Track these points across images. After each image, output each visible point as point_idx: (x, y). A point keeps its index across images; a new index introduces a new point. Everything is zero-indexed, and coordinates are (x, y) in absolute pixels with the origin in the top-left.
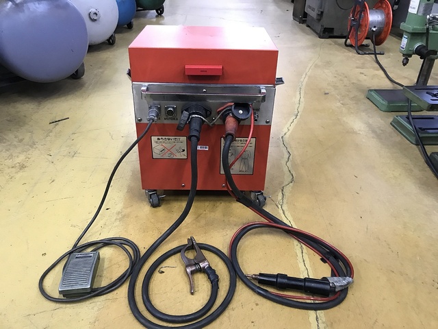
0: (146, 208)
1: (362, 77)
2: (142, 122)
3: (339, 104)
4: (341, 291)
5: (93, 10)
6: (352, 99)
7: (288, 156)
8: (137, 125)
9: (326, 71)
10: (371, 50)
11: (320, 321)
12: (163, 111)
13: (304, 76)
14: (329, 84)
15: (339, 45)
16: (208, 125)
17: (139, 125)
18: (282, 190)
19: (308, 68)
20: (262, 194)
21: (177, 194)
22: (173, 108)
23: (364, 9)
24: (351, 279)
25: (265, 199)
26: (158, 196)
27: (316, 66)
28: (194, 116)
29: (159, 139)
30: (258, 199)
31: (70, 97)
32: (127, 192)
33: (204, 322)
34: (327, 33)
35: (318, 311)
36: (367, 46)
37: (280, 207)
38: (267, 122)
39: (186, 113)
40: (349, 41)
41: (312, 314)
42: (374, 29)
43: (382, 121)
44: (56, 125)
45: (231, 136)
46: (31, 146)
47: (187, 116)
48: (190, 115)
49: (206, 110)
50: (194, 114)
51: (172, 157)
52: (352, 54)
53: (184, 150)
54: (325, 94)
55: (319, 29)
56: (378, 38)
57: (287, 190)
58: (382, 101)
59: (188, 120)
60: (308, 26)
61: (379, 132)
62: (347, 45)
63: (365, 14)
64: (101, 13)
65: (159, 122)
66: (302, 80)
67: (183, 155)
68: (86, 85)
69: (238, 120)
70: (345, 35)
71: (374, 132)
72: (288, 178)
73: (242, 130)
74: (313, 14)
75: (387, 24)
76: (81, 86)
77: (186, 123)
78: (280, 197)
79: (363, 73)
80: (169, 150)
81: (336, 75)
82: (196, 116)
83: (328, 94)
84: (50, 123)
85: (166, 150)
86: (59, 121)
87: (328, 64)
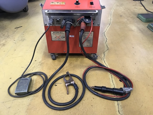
0: (50, 60)
1: (135, 9)
2: (47, 25)
3: (126, 20)
4: (128, 93)
6: (131, 18)
7: (106, 40)
9: (121, 7)
11: (119, 105)
12: (55, 21)
13: (112, 9)
14: (122, 12)
16: (74, 26)
17: (46, 27)
18: (104, 53)
19: (114, 6)
20: (96, 55)
21: (62, 55)
22: (59, 19)
24: (132, 88)
25: (97, 57)
26: (55, 56)
27: (117, 6)
28: (67, 22)
29: (54, 33)
30: (94, 56)
32: (43, 54)
33: (72, 106)
35: (119, 101)
37: (103, 59)
39: (64, 21)
41: (116, 102)
43: (143, 26)
44: (17, 29)
45: (83, 30)
46: (8, 37)
47: (65, 22)
48: (66, 22)
49: (73, 20)
50: (67, 21)
51: (60, 40)
52: (131, 1)
53: (64, 37)
54: (121, 16)
57: (106, 53)
58: (143, 18)
59: (65, 24)
61: (142, 30)
65: (54, 25)
66: (112, 11)
67: (64, 39)
68: (29, 14)
69: (86, 24)
71: (140, 30)
72: (106, 49)
73: (88, 28)
78: (103, 56)
79: (135, 8)
80: (58, 37)
81: (125, 9)
82: (68, 22)
83: (122, 16)
84: (15, 28)
85: (57, 37)
86: (18, 27)
87: (122, 5)
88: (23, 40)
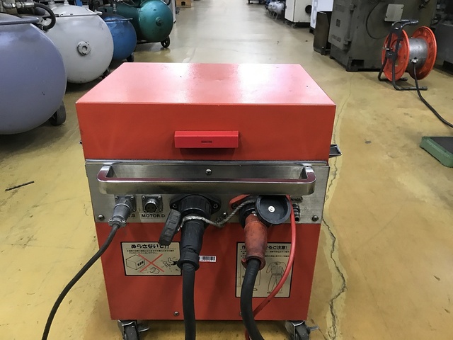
1: (408, 119)
2: (105, 221)
3: (387, 157)
5: (82, 43)
6: (402, 149)
7: (331, 241)
8: (97, 225)
9: (362, 112)
10: (410, 85)
12: (139, 205)
13: (336, 118)
14: (368, 129)
15: (372, 79)
16: (215, 227)
17: (101, 224)
18: (332, 307)
19: (340, 109)
20: (304, 323)
22: (156, 198)
23: (401, 38)
25: (309, 332)
26: (136, 329)
27: (349, 105)
28: (189, 218)
29: (133, 246)
30: (296, 332)
31: (43, 150)
32: (94, 313)
34: (356, 65)
36: (404, 80)
38: (314, 219)
39: (177, 214)
40: (383, 74)
42: (415, 61)
45: (255, 262)
47: (178, 218)
48: (184, 214)
49: (212, 203)
50: (190, 213)
51: (156, 272)
52: (388, 90)
53: (176, 263)
54: (367, 142)
55: (346, 60)
56: (418, 71)
57: (339, 304)
58: (442, 152)
59: (179, 224)
60: (332, 58)
62: (380, 80)
63: (403, 44)
64: (92, 46)
65: (130, 220)
67: (175, 271)
70: (377, 67)
71: (443, 198)
72: (337, 284)
73: (272, 231)
74: (339, 45)
75: (431, 55)
76: (59, 135)
77: (176, 232)
78: (329, 322)
79: (407, 114)
80: (151, 263)
81: (375, 117)
82: (194, 218)
83: (370, 142)
84: (7, 190)
85: (147, 263)
86: (19, 186)
87: (362, 103)
88: (25, 242)
